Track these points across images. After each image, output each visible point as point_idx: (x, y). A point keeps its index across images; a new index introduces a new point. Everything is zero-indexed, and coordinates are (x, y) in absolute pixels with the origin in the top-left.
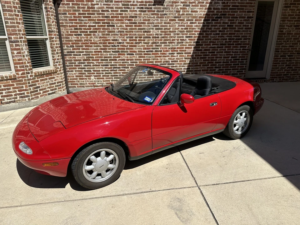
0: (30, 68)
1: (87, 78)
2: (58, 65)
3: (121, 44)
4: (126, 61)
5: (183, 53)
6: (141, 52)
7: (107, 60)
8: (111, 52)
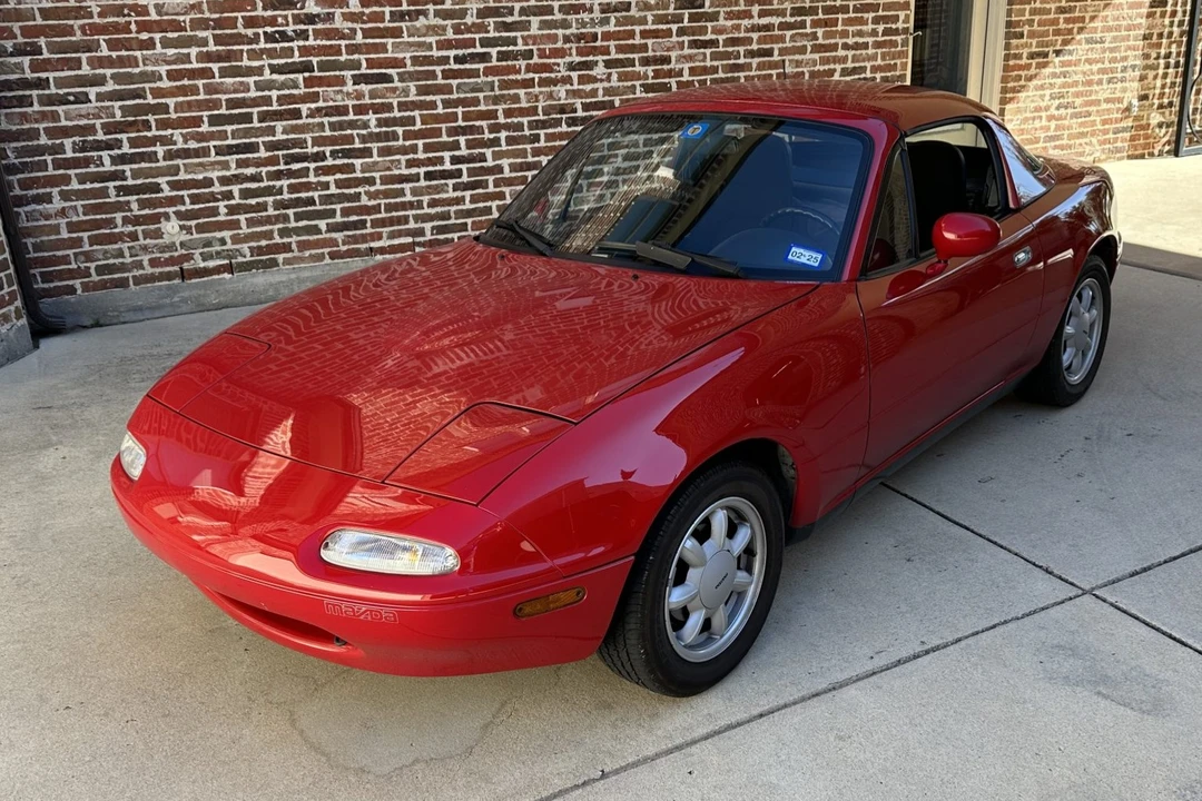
1: (140, 229)
3: (319, 26)
4: (351, 117)
5: (631, 63)
6: (428, 60)
7: (247, 118)
8: (267, 71)
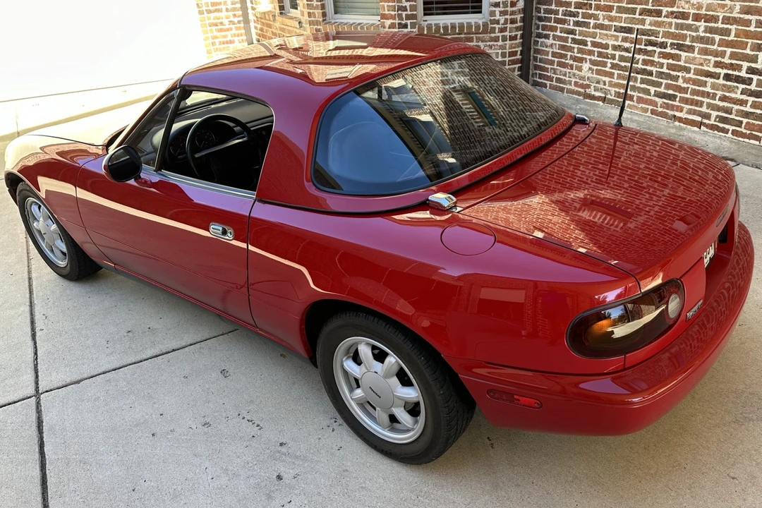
0: (409, 13)
1: (575, 63)
2: (497, 13)
4: (690, 22)
7: (634, 11)
